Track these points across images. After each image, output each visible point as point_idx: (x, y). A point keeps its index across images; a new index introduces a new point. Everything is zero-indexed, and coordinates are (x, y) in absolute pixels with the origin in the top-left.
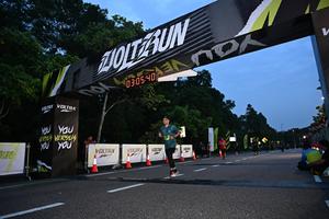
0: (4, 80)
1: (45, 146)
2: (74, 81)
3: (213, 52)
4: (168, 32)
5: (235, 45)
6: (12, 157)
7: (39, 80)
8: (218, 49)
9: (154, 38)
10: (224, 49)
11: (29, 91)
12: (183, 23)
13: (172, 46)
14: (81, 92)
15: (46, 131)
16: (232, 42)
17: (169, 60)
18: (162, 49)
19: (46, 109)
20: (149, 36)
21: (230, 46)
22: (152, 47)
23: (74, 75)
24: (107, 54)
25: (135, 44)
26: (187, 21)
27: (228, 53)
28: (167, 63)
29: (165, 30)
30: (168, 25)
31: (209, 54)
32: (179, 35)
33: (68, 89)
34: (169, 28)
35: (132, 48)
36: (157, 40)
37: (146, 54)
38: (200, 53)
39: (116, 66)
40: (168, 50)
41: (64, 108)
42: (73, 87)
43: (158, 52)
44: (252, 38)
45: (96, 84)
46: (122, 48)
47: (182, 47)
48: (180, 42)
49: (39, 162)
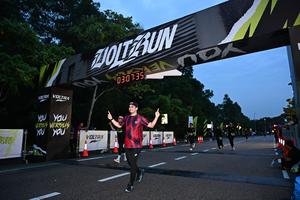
0: (4, 69)
1: (41, 132)
2: (69, 74)
3: (198, 56)
4: (157, 35)
5: (218, 51)
6: (11, 142)
7: (35, 69)
8: (202, 54)
9: (144, 40)
10: (208, 54)
11: (27, 79)
12: (171, 28)
13: (160, 49)
14: (75, 84)
15: (42, 118)
16: (216, 48)
17: (157, 62)
18: (151, 51)
19: (42, 98)
20: (139, 38)
21: (213, 52)
22: (142, 48)
23: (69, 68)
24: (100, 51)
25: (127, 44)
26: (175, 27)
27: (211, 57)
28: (155, 64)
29: (154, 34)
30: (157, 29)
31: (194, 57)
32: (167, 39)
33: (63, 81)
34: (158, 32)
35: (123, 48)
36: (147, 42)
37: (136, 54)
38: (186, 56)
39: (108, 63)
40: (157, 52)
41: (59, 98)
42: (68, 80)
43: (147, 53)
44: (234, 46)
45: (90, 78)
46: (115, 47)
47: (170, 50)
48: (168, 46)
49: (35, 146)
